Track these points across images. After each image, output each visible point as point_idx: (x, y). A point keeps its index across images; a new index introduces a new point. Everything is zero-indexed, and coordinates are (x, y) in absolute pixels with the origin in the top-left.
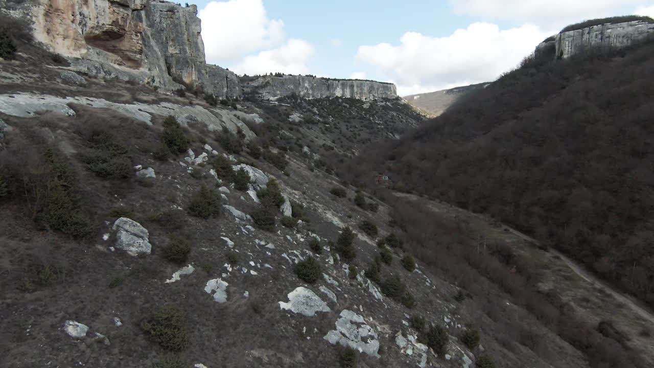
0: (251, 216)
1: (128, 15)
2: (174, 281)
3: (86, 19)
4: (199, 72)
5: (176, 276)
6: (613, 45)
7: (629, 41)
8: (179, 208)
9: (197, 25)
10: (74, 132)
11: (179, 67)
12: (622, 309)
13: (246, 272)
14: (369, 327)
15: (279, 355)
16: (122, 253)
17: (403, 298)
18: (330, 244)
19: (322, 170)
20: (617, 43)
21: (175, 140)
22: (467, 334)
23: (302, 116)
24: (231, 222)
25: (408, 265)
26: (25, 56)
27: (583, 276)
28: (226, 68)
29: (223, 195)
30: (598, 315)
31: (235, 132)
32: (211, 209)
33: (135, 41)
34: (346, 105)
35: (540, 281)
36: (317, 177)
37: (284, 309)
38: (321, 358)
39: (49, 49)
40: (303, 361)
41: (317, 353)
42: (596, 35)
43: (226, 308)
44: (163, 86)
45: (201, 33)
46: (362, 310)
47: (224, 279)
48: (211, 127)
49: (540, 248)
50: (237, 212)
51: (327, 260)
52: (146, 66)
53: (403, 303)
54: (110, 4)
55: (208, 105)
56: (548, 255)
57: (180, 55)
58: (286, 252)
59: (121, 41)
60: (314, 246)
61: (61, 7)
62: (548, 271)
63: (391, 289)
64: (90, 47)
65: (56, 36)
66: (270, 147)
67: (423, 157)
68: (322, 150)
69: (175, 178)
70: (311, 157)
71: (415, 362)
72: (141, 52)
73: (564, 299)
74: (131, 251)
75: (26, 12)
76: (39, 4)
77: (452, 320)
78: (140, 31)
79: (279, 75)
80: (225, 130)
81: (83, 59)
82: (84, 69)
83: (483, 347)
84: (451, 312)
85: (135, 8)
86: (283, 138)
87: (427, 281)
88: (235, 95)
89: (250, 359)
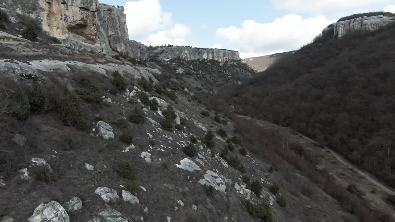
0: (160, 123)
1: (89, 15)
2: (126, 151)
3: (67, 18)
4: (126, 45)
5: (127, 149)
6: (368, 29)
7: (378, 27)
8: (125, 118)
9: (124, 18)
10: (72, 80)
11: (115, 42)
12: (362, 180)
13: (159, 150)
14: (221, 179)
15: (177, 187)
16: (101, 138)
17: (239, 168)
18: (201, 139)
19: (196, 101)
20: (371, 28)
21: (120, 84)
22: (272, 187)
23: (184, 70)
24: (150, 126)
25: (243, 153)
26: (40, 39)
27: (342, 162)
28: (139, 42)
29: (145, 112)
30: (348, 182)
31: (148, 80)
32: (141, 119)
33: (93, 29)
34: (210, 64)
35: (318, 164)
36: (193, 105)
37: (178, 167)
38: (197, 190)
39: (50, 34)
40: (188, 191)
41: (195, 188)
42: (358, 23)
43: (151, 165)
44: (108, 54)
45: (126, 23)
46: (217, 171)
47: (149, 152)
48: (136, 77)
49: (320, 146)
50: (153, 121)
51: (199, 147)
52: (99, 42)
53: (239, 170)
54: (80, 9)
55: (132, 64)
56: (323, 150)
57: (115, 36)
58: (179, 141)
59: (85, 29)
60: (192, 140)
61: (55, 12)
62: (323, 159)
63: (233, 163)
64: (70, 33)
65: (53, 27)
66: (167, 88)
67: (254, 95)
68: (196, 91)
69: (121, 103)
70: (189, 94)
71: (244, 197)
72: (96, 35)
73: (330, 173)
74: (105, 137)
75: (38, 15)
76: (44, 10)
77: (265, 180)
78: (95, 23)
79: (170, 46)
80: (143, 78)
81: (67, 39)
82: (69, 45)
83: (282, 194)
84: (265, 177)
85: (93, 10)
86: (173, 83)
87: (253, 161)
88: (145, 57)
89: (164, 187)
